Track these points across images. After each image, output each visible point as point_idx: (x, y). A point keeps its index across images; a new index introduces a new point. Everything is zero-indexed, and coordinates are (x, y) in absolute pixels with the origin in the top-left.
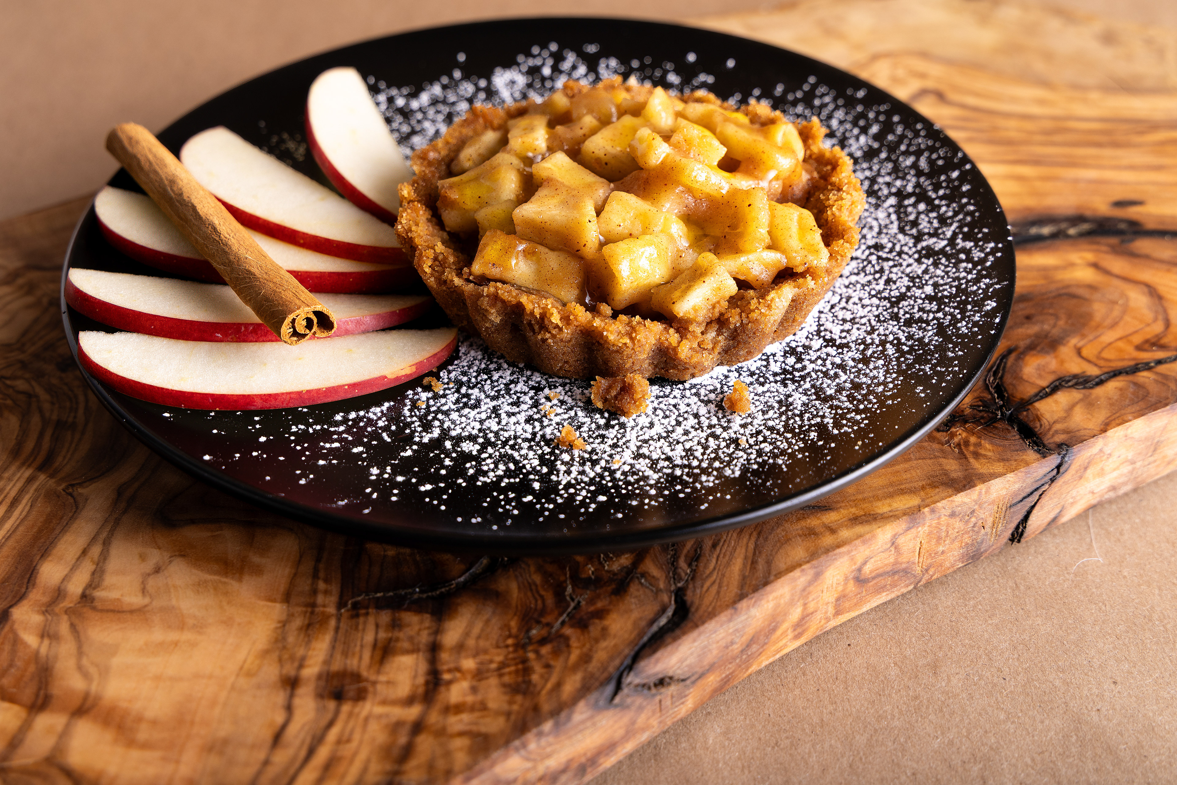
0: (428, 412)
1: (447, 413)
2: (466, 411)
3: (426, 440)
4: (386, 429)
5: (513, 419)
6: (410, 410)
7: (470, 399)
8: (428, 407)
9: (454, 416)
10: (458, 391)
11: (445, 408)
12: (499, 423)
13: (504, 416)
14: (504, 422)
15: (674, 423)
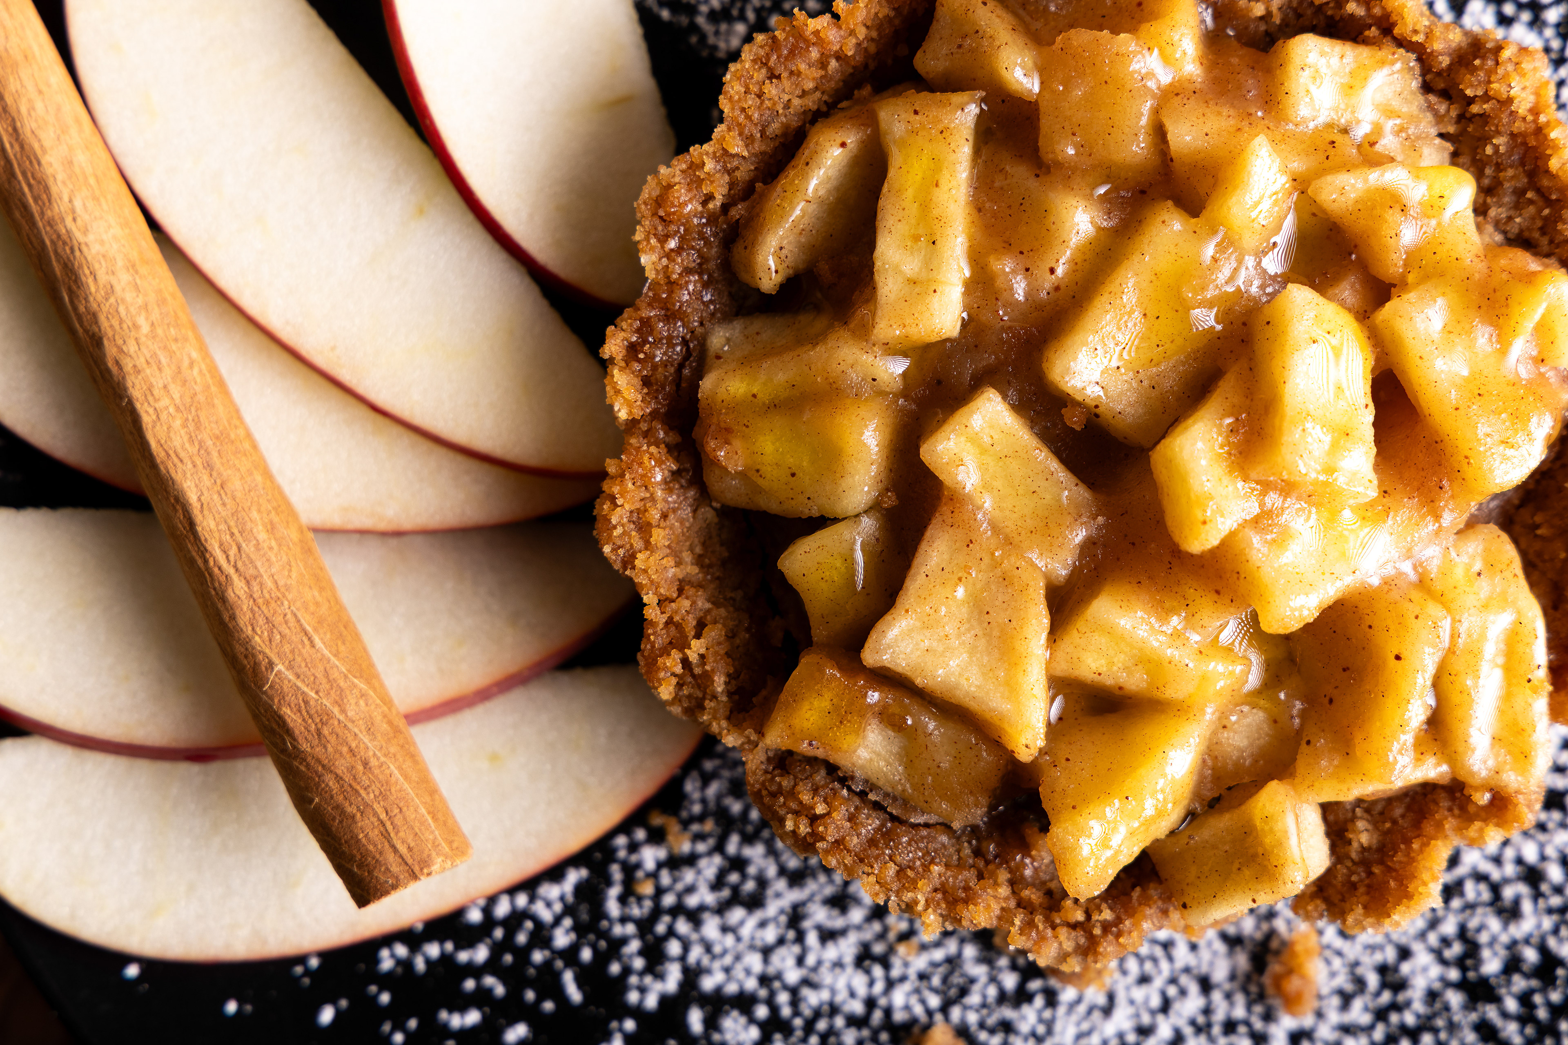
0: (657, 912)
1: (695, 917)
2: (737, 914)
3: (651, 1002)
4: (570, 955)
5: (831, 952)
6: (623, 900)
7: (744, 877)
8: (660, 892)
9: (711, 928)
10: (719, 848)
11: (692, 901)
12: (800, 961)
13: (812, 939)
14: (811, 960)
15: (1156, 1002)
